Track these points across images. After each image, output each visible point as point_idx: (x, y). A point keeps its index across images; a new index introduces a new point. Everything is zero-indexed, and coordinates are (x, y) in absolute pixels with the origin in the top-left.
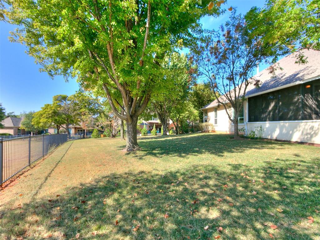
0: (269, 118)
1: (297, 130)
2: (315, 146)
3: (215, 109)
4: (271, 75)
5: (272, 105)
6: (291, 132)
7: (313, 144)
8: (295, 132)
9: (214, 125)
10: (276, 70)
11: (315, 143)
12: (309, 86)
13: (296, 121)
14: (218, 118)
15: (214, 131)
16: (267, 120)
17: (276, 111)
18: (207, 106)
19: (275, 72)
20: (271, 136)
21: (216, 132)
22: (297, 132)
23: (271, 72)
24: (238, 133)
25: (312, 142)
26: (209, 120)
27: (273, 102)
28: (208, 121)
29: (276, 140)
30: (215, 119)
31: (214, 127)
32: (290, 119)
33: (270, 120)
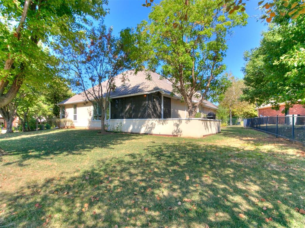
0: (125, 117)
1: (143, 126)
2: (153, 135)
3: (75, 106)
4: (122, 83)
5: (128, 107)
6: (140, 127)
7: (152, 134)
8: (142, 127)
9: (73, 121)
10: (126, 80)
11: (153, 133)
12: (145, 96)
13: (143, 119)
14: (78, 114)
15: (73, 127)
16: (125, 118)
17: (130, 112)
18: (65, 102)
19: (125, 81)
20: (127, 131)
21: (75, 127)
22: (144, 127)
23: (123, 81)
24: (104, 129)
25: (151, 133)
26: (67, 117)
27: (128, 105)
28: (65, 117)
29: (132, 133)
30: (74, 115)
31: (74, 123)
32: (140, 118)
33: (126, 118)
